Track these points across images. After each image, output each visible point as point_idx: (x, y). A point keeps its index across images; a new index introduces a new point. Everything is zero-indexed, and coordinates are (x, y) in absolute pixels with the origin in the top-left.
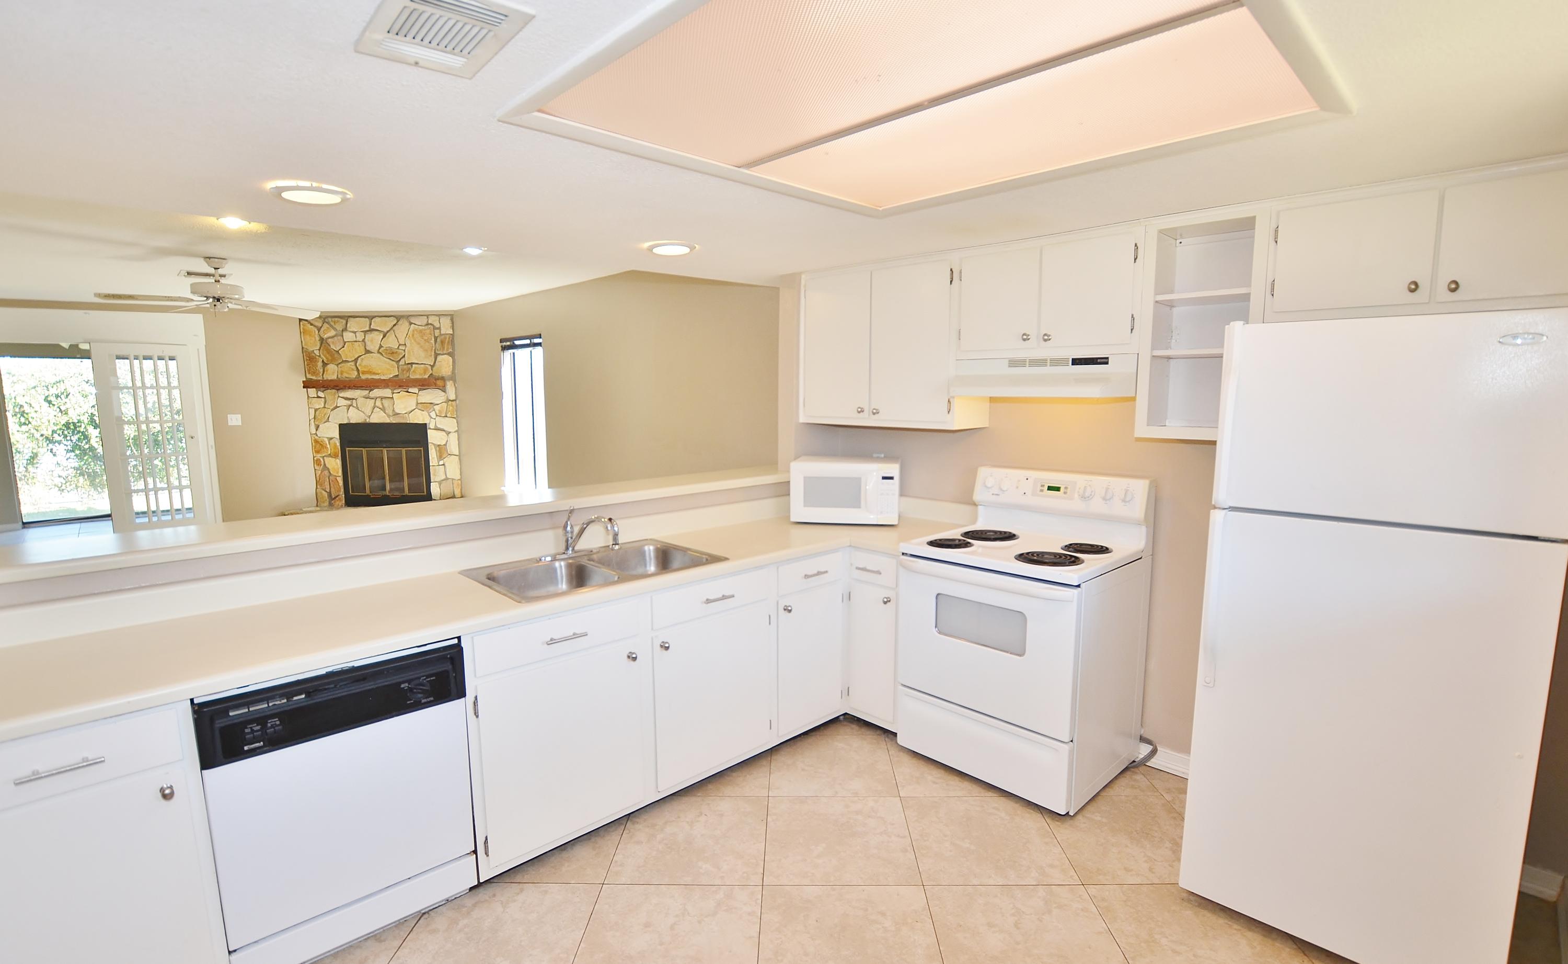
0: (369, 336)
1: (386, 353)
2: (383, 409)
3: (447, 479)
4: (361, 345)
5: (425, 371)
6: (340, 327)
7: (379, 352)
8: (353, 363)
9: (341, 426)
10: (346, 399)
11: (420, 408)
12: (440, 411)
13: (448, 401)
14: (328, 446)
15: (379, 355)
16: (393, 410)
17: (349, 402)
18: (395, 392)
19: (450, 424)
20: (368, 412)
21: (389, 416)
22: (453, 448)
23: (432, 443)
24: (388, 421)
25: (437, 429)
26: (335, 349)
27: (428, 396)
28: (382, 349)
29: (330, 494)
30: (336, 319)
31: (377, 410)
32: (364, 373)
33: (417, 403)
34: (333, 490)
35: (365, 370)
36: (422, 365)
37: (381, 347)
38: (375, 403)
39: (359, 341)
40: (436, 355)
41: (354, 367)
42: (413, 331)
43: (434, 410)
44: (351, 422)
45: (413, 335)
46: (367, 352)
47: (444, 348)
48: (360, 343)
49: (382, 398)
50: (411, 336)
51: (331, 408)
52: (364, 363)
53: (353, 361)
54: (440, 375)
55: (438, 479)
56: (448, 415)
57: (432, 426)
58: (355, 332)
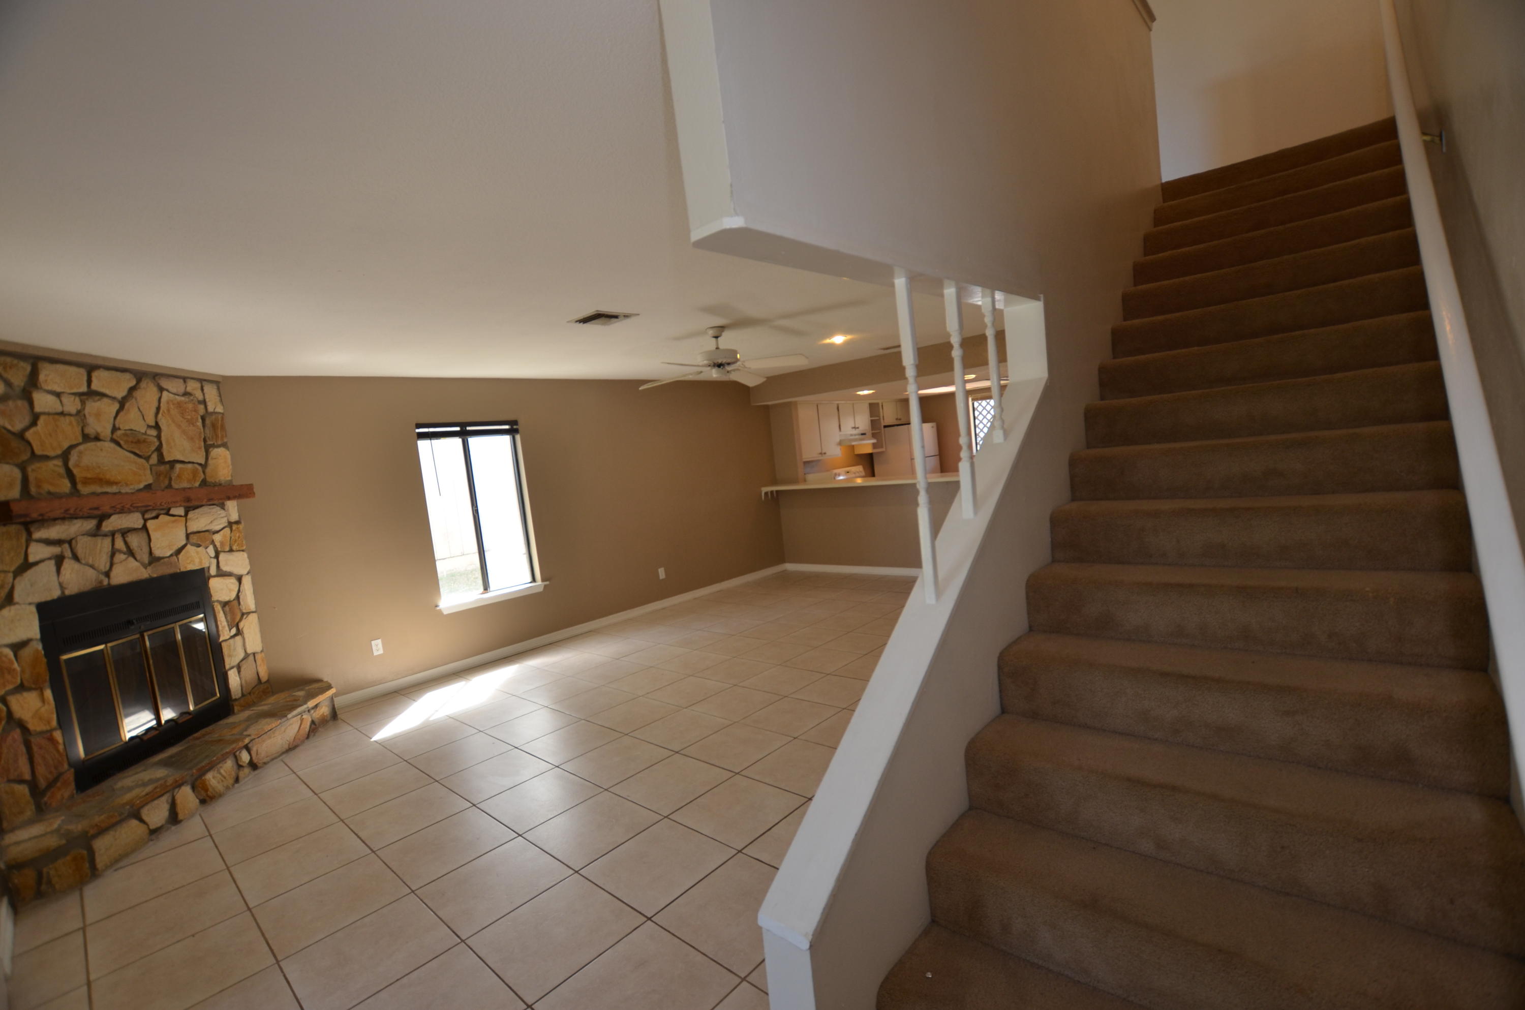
0: (92, 406)
1: (126, 442)
2: (131, 553)
3: (247, 655)
4: (75, 423)
5: (195, 473)
6: (18, 378)
7: (113, 441)
8: (59, 462)
9: (44, 609)
10: (49, 542)
11: (194, 541)
12: (222, 543)
13: (230, 524)
14: (16, 665)
15: (113, 445)
16: (151, 553)
17: (56, 550)
18: (147, 516)
19: (237, 562)
20: (103, 563)
21: (145, 567)
22: (249, 601)
23: (218, 601)
24: (144, 574)
25: (221, 574)
26: (9, 427)
27: (201, 520)
28: (119, 433)
29: (33, 785)
30: (9, 360)
31: (119, 557)
32: (87, 481)
33: (188, 536)
34: (41, 770)
35: (89, 476)
36: (190, 466)
37: (115, 429)
38: (113, 544)
39: (70, 415)
40: (207, 449)
41: (62, 471)
42: (168, 403)
43: (213, 542)
44: (67, 592)
45: (169, 410)
46: (86, 438)
47: (217, 436)
48: (72, 419)
49: (125, 532)
50: (165, 411)
51: (13, 569)
52: (86, 461)
53: (56, 457)
54: (217, 481)
55: (235, 661)
56: (234, 548)
57: (213, 571)
58: (58, 395)
